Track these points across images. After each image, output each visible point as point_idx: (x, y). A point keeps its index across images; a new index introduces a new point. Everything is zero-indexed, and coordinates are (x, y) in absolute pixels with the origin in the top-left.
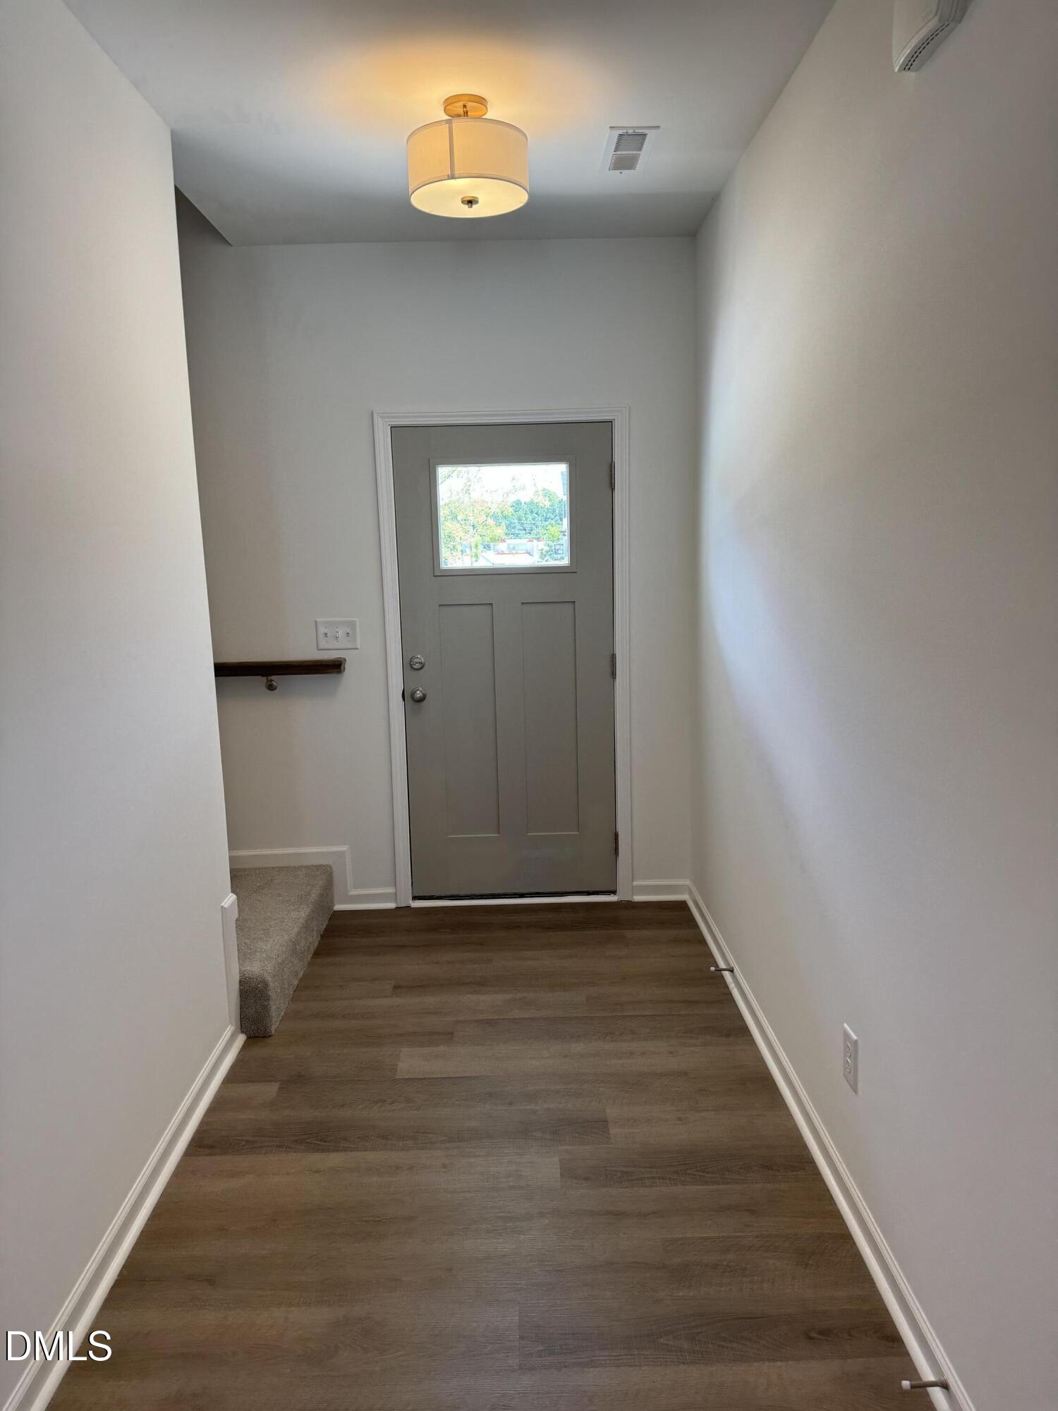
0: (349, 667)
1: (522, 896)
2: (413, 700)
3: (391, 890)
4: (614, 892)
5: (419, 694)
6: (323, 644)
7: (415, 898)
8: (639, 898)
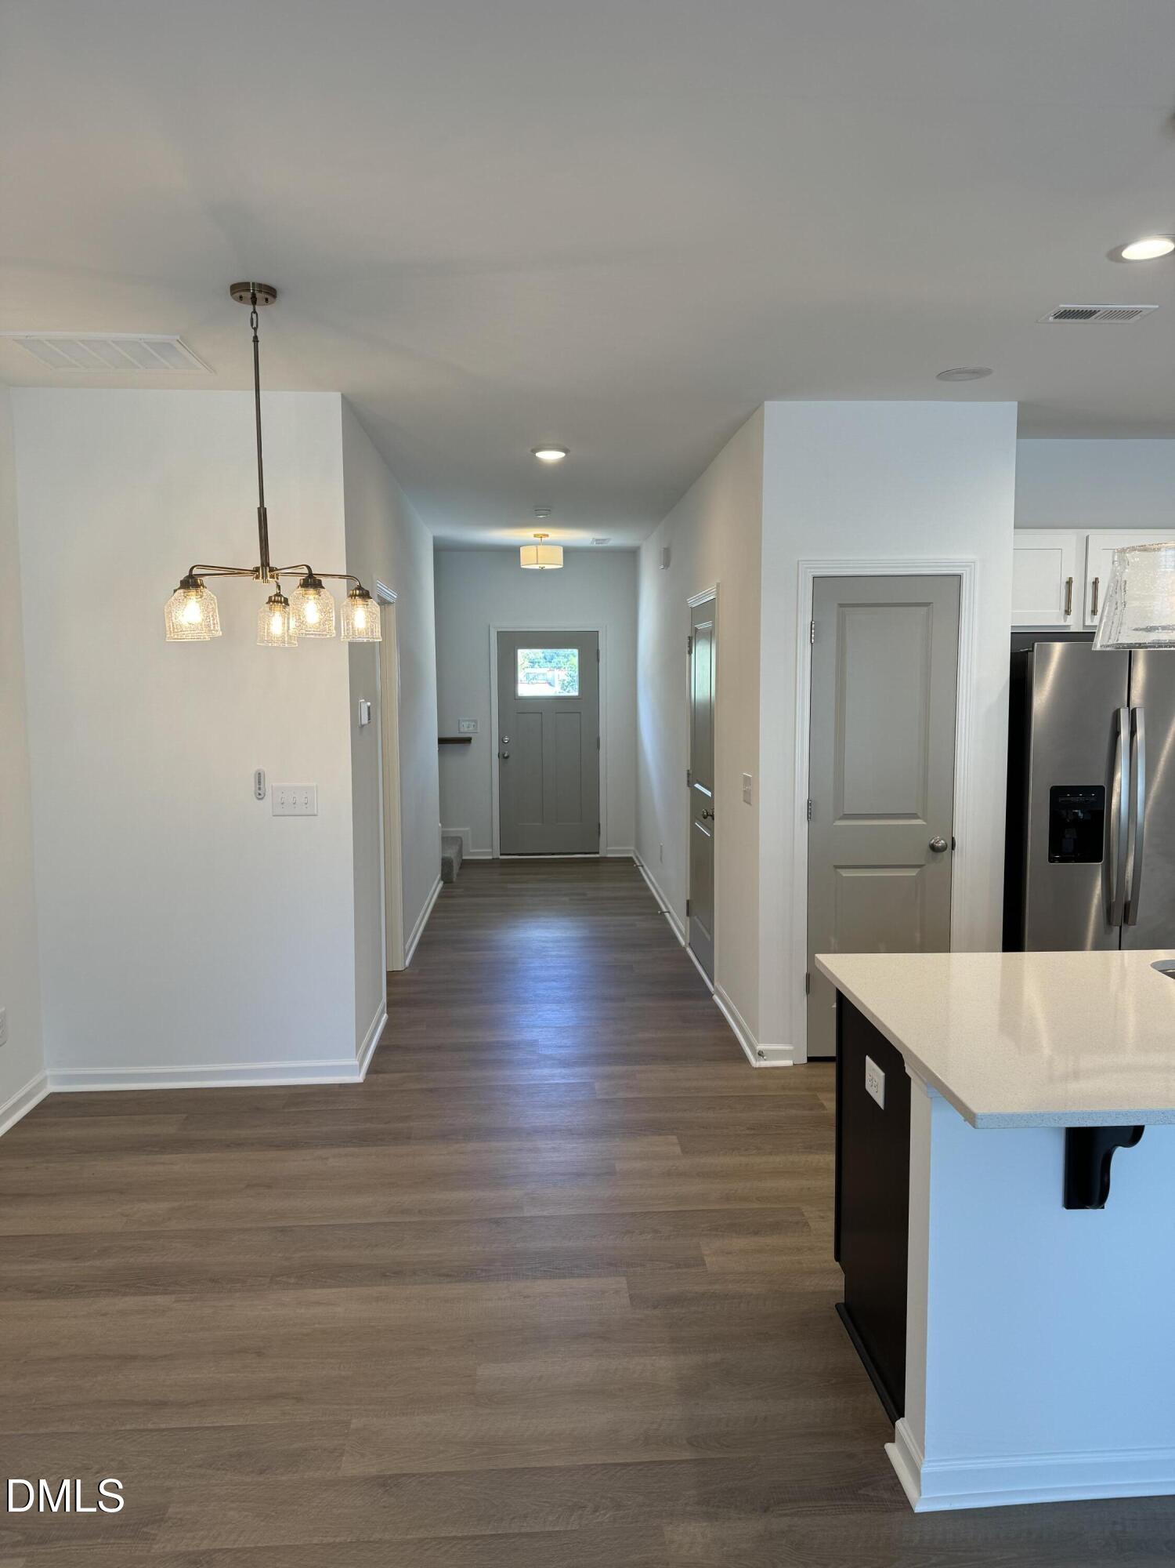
0: (472, 741)
1: (553, 854)
2: (503, 758)
3: (490, 850)
4: (598, 853)
5: (506, 755)
6: (462, 730)
7: (501, 854)
8: (609, 856)
